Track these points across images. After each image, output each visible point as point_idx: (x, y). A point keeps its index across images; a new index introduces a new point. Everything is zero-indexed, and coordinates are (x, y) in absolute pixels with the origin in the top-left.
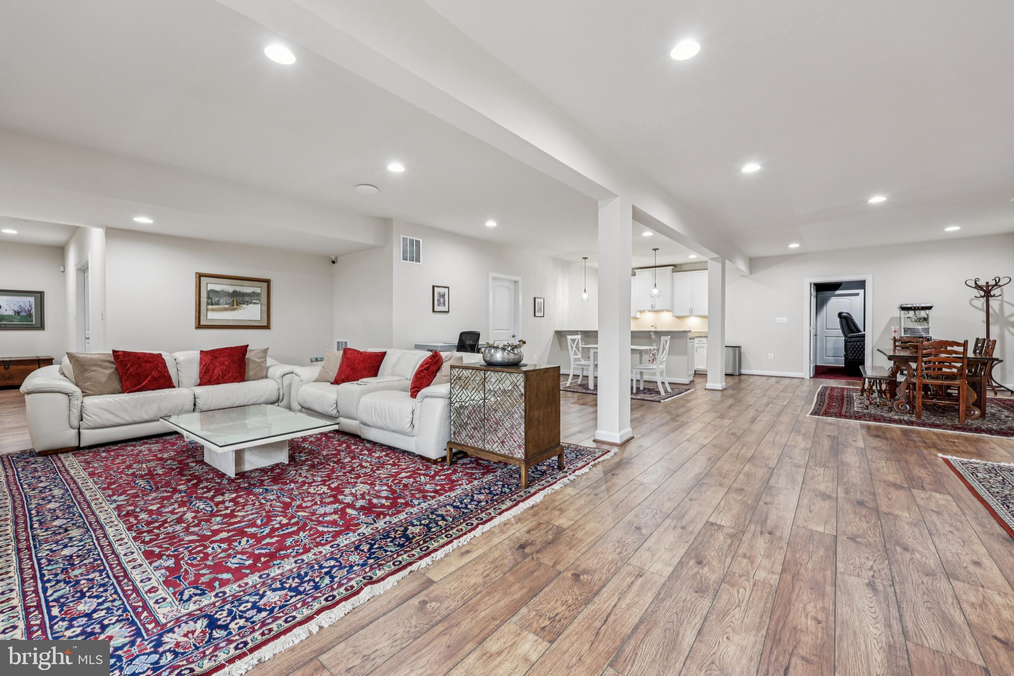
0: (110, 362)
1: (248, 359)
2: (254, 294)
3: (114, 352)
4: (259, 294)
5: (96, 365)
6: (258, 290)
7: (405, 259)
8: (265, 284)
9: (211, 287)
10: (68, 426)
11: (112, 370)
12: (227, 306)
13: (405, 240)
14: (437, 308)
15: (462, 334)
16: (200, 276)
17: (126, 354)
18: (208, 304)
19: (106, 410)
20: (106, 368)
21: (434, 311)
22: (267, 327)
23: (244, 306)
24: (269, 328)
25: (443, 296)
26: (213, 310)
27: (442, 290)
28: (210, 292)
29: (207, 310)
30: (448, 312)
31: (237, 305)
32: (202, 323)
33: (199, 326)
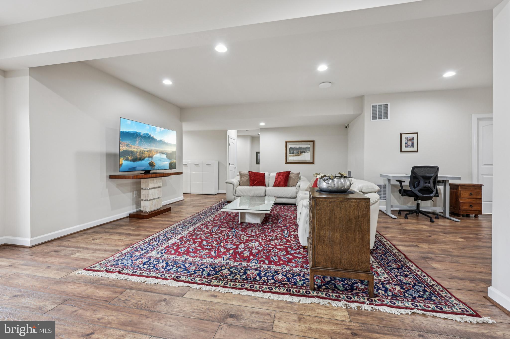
0: (248, 175)
1: (291, 177)
2: (307, 148)
3: (249, 172)
4: (309, 148)
5: (244, 176)
6: (309, 146)
7: (374, 118)
8: (312, 143)
9: (291, 146)
10: (233, 194)
11: (248, 178)
12: (296, 154)
13: (374, 106)
14: (404, 149)
15: (414, 168)
16: (287, 142)
17: (252, 172)
18: (290, 153)
19: (240, 191)
20: (247, 177)
21: (401, 151)
22: (313, 163)
23: (303, 153)
24: (314, 164)
25: (412, 140)
26: (291, 156)
27: (410, 136)
28: (291, 149)
29: (289, 156)
30: (417, 151)
31: (300, 153)
32: (287, 162)
33: (286, 163)
